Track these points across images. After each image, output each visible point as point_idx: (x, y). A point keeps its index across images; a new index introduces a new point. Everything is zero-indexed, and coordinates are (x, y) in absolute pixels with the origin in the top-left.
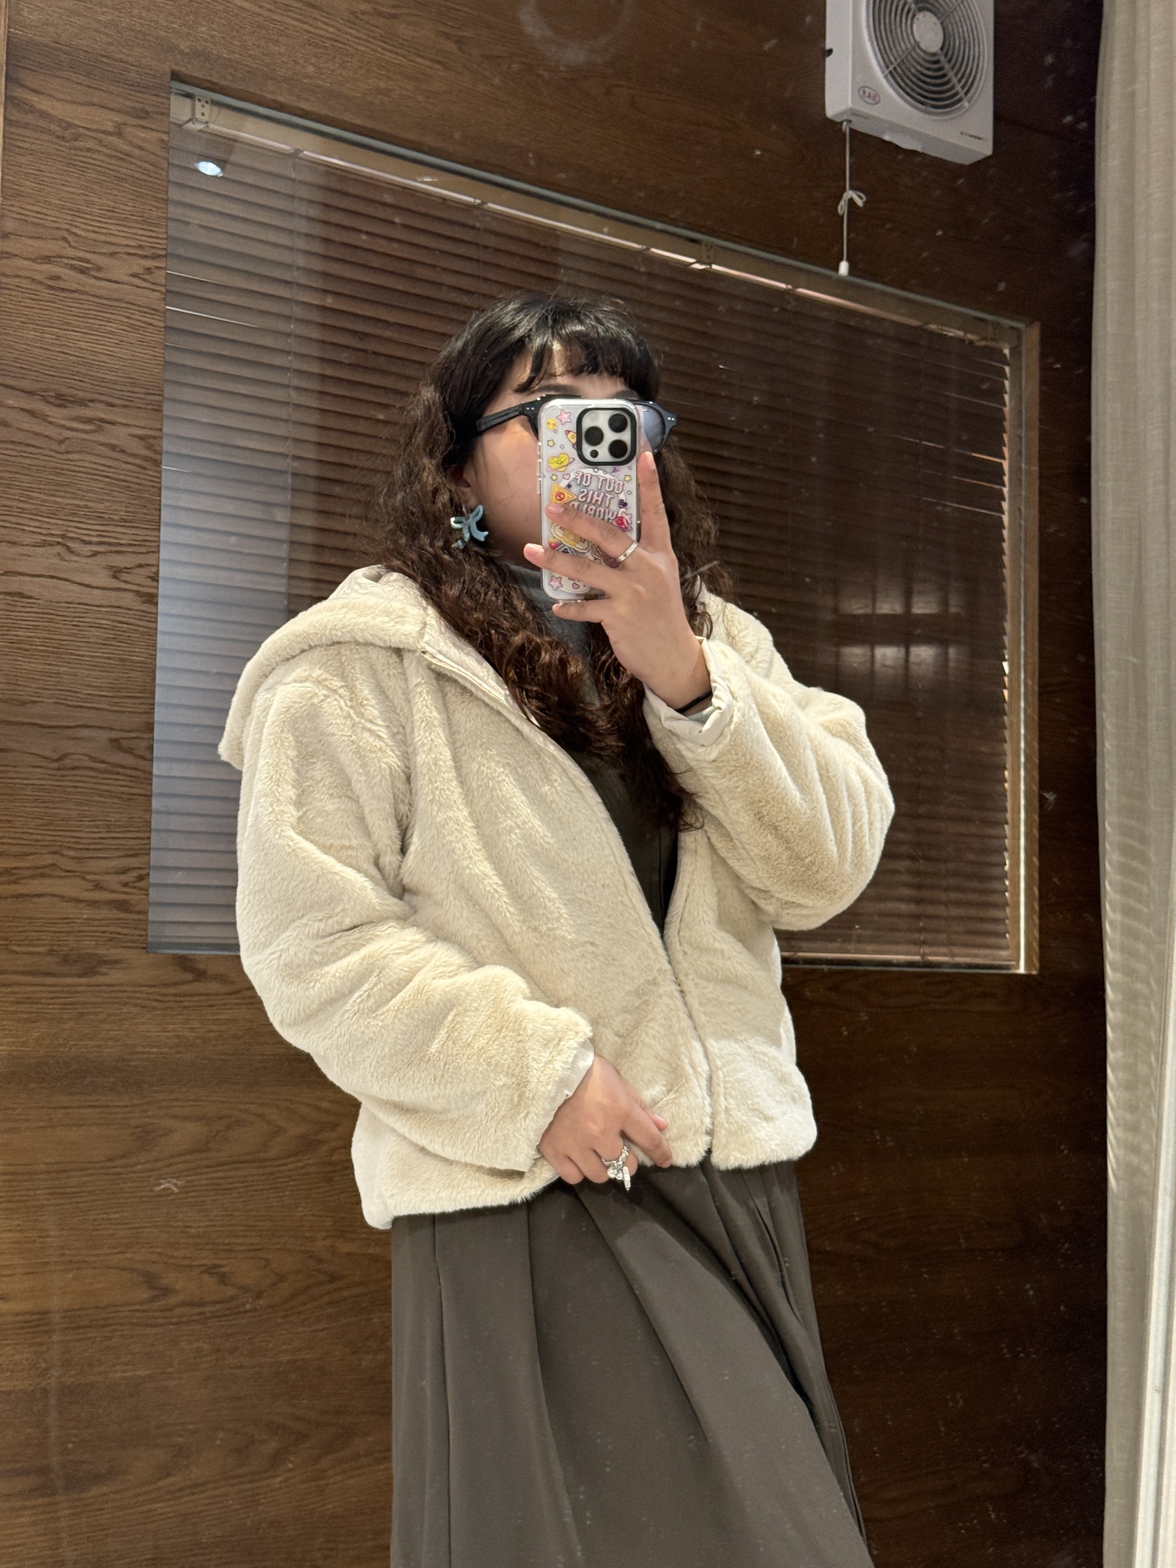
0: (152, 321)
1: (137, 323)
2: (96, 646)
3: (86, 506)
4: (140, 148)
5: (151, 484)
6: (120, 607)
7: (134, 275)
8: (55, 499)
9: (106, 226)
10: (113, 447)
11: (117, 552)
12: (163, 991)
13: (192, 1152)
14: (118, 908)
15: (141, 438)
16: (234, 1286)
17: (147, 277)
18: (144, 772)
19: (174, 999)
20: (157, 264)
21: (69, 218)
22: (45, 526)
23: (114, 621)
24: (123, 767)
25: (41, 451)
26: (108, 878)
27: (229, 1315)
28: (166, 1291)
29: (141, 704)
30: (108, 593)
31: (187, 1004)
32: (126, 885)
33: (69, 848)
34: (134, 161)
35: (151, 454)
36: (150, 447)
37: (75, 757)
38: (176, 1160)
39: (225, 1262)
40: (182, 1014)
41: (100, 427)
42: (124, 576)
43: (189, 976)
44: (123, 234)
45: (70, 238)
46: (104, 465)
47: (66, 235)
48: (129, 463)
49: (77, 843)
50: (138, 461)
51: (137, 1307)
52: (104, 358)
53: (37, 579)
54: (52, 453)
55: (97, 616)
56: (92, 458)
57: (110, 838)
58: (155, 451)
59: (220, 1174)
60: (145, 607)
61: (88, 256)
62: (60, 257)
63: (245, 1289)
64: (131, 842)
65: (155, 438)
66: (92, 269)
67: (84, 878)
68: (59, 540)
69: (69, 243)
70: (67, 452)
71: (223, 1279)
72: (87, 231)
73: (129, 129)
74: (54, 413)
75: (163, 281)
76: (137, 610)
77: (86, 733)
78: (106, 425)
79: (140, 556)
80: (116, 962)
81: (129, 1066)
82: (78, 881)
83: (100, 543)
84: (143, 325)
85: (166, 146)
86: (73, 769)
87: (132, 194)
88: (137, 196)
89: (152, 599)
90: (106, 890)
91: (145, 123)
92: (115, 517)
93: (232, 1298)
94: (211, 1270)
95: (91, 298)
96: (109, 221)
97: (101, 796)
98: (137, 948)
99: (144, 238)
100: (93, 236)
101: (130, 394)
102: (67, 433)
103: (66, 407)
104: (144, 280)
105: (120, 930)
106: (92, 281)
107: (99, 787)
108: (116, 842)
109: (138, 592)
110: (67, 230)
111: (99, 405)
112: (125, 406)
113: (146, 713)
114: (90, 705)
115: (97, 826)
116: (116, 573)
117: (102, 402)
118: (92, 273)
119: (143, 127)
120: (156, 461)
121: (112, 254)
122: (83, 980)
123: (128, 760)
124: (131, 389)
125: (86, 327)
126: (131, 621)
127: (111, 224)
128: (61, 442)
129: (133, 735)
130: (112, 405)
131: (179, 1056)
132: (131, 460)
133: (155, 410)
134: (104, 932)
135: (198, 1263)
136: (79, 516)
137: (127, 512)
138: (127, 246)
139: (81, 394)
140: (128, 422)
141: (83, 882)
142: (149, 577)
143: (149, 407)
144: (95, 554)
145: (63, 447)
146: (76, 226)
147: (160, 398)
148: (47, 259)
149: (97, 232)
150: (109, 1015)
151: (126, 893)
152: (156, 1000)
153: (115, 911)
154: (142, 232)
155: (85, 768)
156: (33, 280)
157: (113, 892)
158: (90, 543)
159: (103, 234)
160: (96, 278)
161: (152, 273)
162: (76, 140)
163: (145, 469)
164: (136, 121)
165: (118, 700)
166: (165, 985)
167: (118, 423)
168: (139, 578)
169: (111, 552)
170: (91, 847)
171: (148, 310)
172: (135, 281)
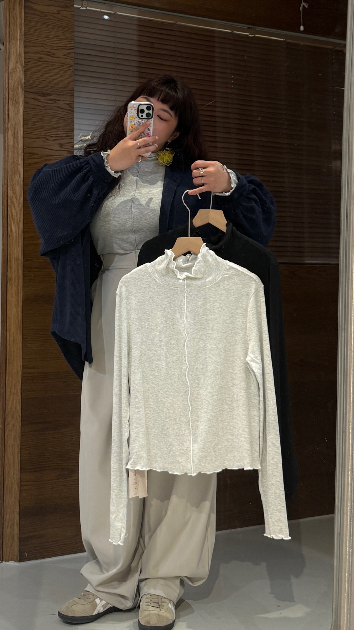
0: (70, 68)
1: (66, 69)
3: (52, 126)
4: (65, 17)
5: (71, 118)
7: (65, 55)
8: (42, 124)
9: (55, 41)
10: (59, 107)
11: (61, 139)
15: (68, 104)
17: (68, 55)
20: (71, 51)
21: (44, 40)
22: (39, 132)
25: (38, 110)
30: (59, 152)
34: (64, 21)
35: (71, 109)
36: (70, 107)
41: (55, 102)
42: (64, 147)
44: (61, 43)
45: (45, 46)
46: (56, 113)
47: (43, 45)
48: (65, 112)
50: (67, 111)
52: (57, 81)
53: (37, 149)
54: (41, 111)
56: (52, 111)
58: (72, 108)
61: (51, 51)
62: (42, 52)
65: (72, 104)
66: (52, 54)
68: (44, 136)
69: (44, 47)
70: (46, 110)
72: (50, 43)
73: (62, 12)
74: (41, 98)
75: (73, 56)
78: (57, 101)
79: (68, 140)
83: (56, 137)
84: (68, 70)
85: (73, 15)
87: (63, 31)
88: (65, 31)
91: (66, 9)
92: (61, 129)
95: (52, 63)
99: (67, 44)
100: (51, 44)
101: (64, 91)
102: (45, 104)
103: (45, 96)
106: (51, 58)
109: (68, 151)
110: (44, 44)
112: (62, 95)
116: (61, 145)
117: (55, 94)
118: (52, 56)
119: (66, 11)
120: (73, 110)
121: (58, 49)
124: (64, 89)
125: (50, 72)
127: (57, 41)
128: (44, 107)
130: (58, 95)
133: (72, 95)
136: (50, 129)
137: (64, 127)
138: (62, 46)
139: (49, 92)
140: (64, 100)
142: (71, 146)
143: (69, 94)
144: (55, 140)
145: (44, 108)
146: (47, 42)
147: (73, 92)
148: (38, 53)
149: (53, 43)
154: (66, 42)
156: (34, 59)
158: (53, 137)
159: (55, 44)
161: (70, 54)
162: (46, 16)
163: (69, 113)
164: (63, 9)
167: (61, 100)
168: (68, 147)
169: (59, 139)
171: (69, 65)
172: (65, 57)
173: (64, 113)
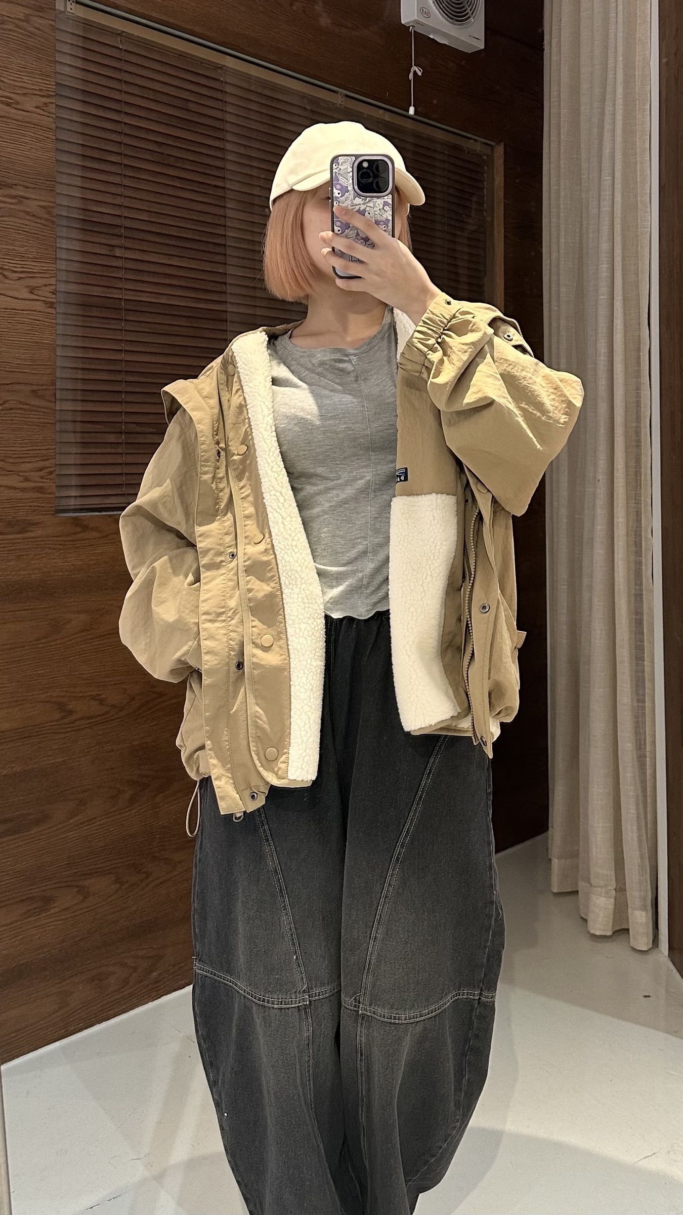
0: (48, 136)
1: (40, 137)
2: (21, 334)
3: (14, 250)
5: (51, 236)
6: (34, 311)
7: (37, 107)
9: (21, 77)
10: (28, 213)
11: (32, 277)
12: (65, 539)
13: (83, 631)
14: (38, 492)
15: (44, 207)
16: (107, 706)
18: (51, 409)
19: (71, 543)
20: (51, 101)
23: (31, 319)
24: (39, 407)
26: (32, 474)
27: (106, 722)
28: (71, 712)
29: (48, 369)
30: (27, 302)
31: (78, 545)
32: (42, 477)
33: (10, 457)
34: (36, 38)
35: (50, 218)
36: (49, 213)
37: (12, 402)
38: (74, 637)
39: (102, 692)
40: (75, 552)
41: (20, 201)
42: (36, 292)
43: (79, 529)
44: (30, 82)
46: (23, 224)
49: (14, 454)
50: (43, 222)
51: (54, 723)
52: (21, 158)
55: (21, 316)
56: (17, 220)
57: (33, 450)
58: (53, 216)
59: (98, 643)
60: (49, 310)
61: (12, 95)
63: (114, 707)
64: (44, 452)
66: (13, 103)
67: (18, 475)
71: (102, 702)
73: (32, 18)
75: (53, 111)
76: (45, 312)
77: (18, 387)
78: (24, 199)
79: (46, 279)
80: (38, 523)
81: (46, 584)
82: (15, 476)
83: (22, 272)
85: (54, 29)
86: (11, 409)
87: (35, 58)
88: (38, 59)
89: (52, 305)
90: (31, 481)
91: (41, 14)
92: (30, 256)
93: (107, 712)
94: (93, 698)
95: (14, 121)
96: (21, 73)
97: (26, 425)
98: (50, 514)
99: (43, 85)
100: (13, 82)
101: (37, 181)
104: (44, 110)
105: (39, 504)
106: (13, 111)
107: (25, 419)
108: (36, 452)
109: (45, 301)
111: (20, 188)
112: (34, 188)
113: (50, 374)
114: (19, 370)
115: (25, 443)
116: (32, 290)
117: (20, 185)
119: (41, 17)
121: (24, 94)
122: (20, 536)
123: (42, 403)
124: (38, 178)
125: (10, 140)
126: (40, 319)
127: (23, 76)
129: (44, 387)
130: (27, 187)
131: (73, 576)
132: (39, 221)
133: (51, 190)
134: (31, 506)
135: (87, 694)
136: (10, 255)
137: (37, 253)
138: (34, 89)
139: (9, 181)
140: (36, 198)
141: (18, 477)
142: (51, 292)
143: (49, 188)
144: (20, 278)
147: (54, 183)
149: (15, 81)
150: (35, 555)
151: (43, 482)
152: (60, 544)
153: (37, 494)
154: (39, 81)
155: (17, 409)
157: (36, 482)
158: (16, 272)
159: (19, 82)
160: (16, 108)
161: (47, 106)
164: (37, 13)
165: (34, 367)
166: (67, 535)
167: (31, 198)
169: (28, 277)
170: (21, 456)
171: (46, 129)
172: (38, 111)
173: (37, 225)
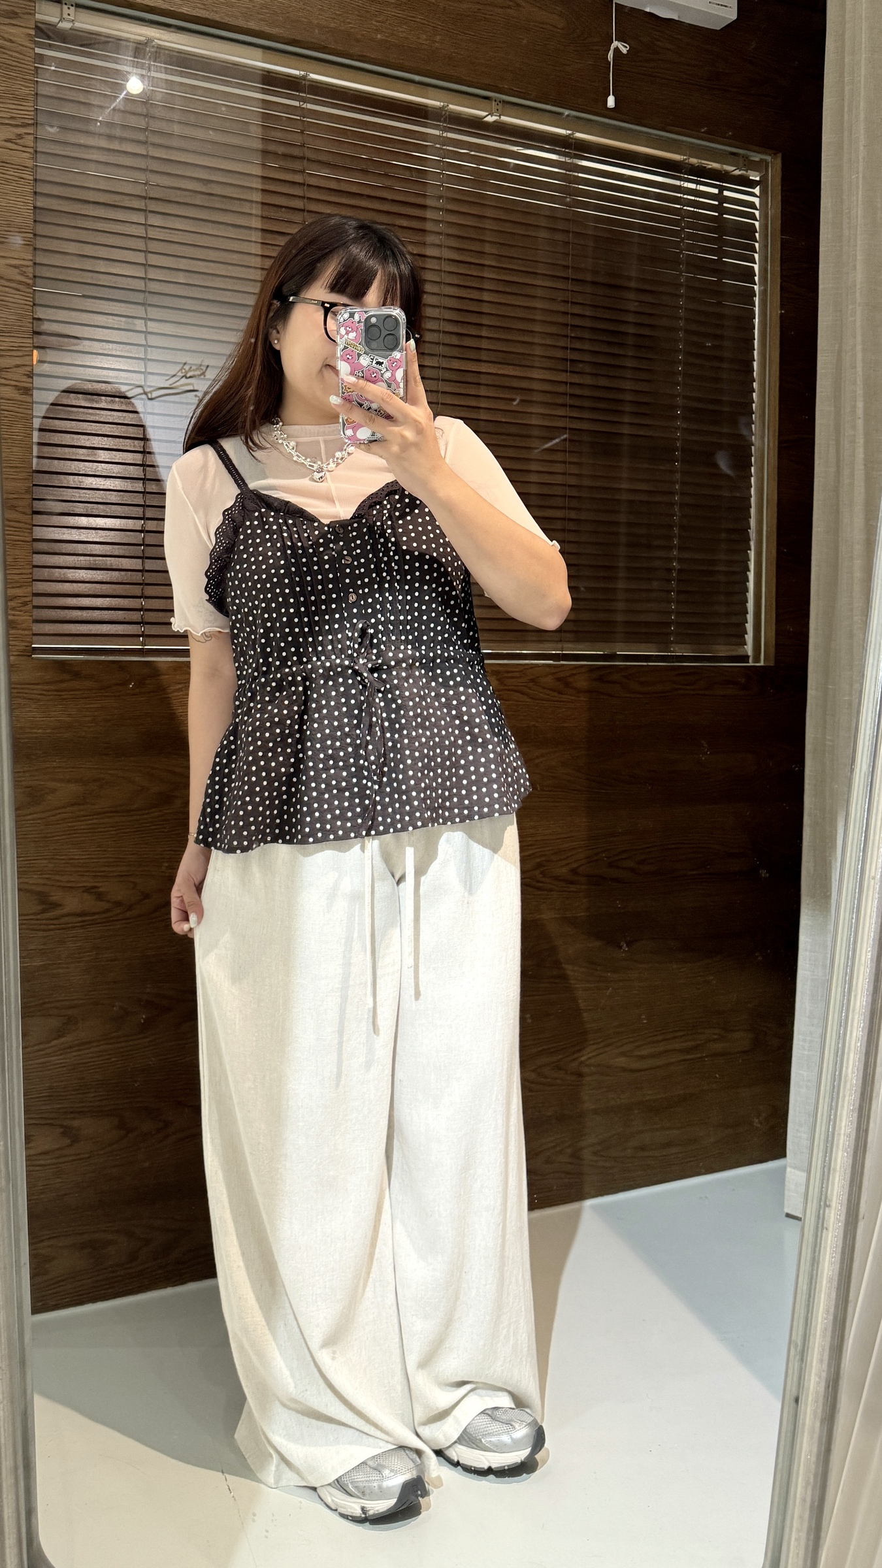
0: (23, 176)
1: (10, 177)
4: (11, 41)
5: (26, 302)
7: (6, 141)
12: (46, 687)
13: (72, 805)
15: (15, 267)
16: (108, 901)
17: (18, 141)
18: (26, 523)
19: (55, 693)
20: (27, 131)
27: (105, 922)
28: (55, 905)
31: (65, 697)
32: (13, 609)
35: (24, 281)
36: (23, 274)
38: (60, 811)
39: (100, 884)
40: (62, 705)
42: (5, 375)
43: (67, 677)
50: (14, 285)
51: (31, 917)
58: (28, 277)
59: (95, 821)
60: (23, 398)
63: (118, 904)
64: (16, 577)
65: (28, 266)
71: (100, 896)
73: (2, 27)
75: (31, 144)
76: (17, 400)
79: (18, 358)
81: (20, 742)
84: (17, 179)
88: (9, 78)
89: (27, 391)
93: (108, 911)
94: (88, 890)
98: (24, 656)
99: (16, 111)
101: (6, 233)
104: (16, 144)
109: (16, 386)
112: (2, 243)
113: (25, 479)
119: (14, 25)
120: (28, 284)
126: (11, 408)
131: (59, 735)
132: (8, 284)
135: (79, 885)
137: (6, 325)
142: (25, 375)
151: (14, 615)
152: (39, 694)
154: (14, 107)
161: (22, 138)
163: (19, 290)
166: (49, 684)
168: (17, 376)
171: (20, 168)
172: (9, 145)
